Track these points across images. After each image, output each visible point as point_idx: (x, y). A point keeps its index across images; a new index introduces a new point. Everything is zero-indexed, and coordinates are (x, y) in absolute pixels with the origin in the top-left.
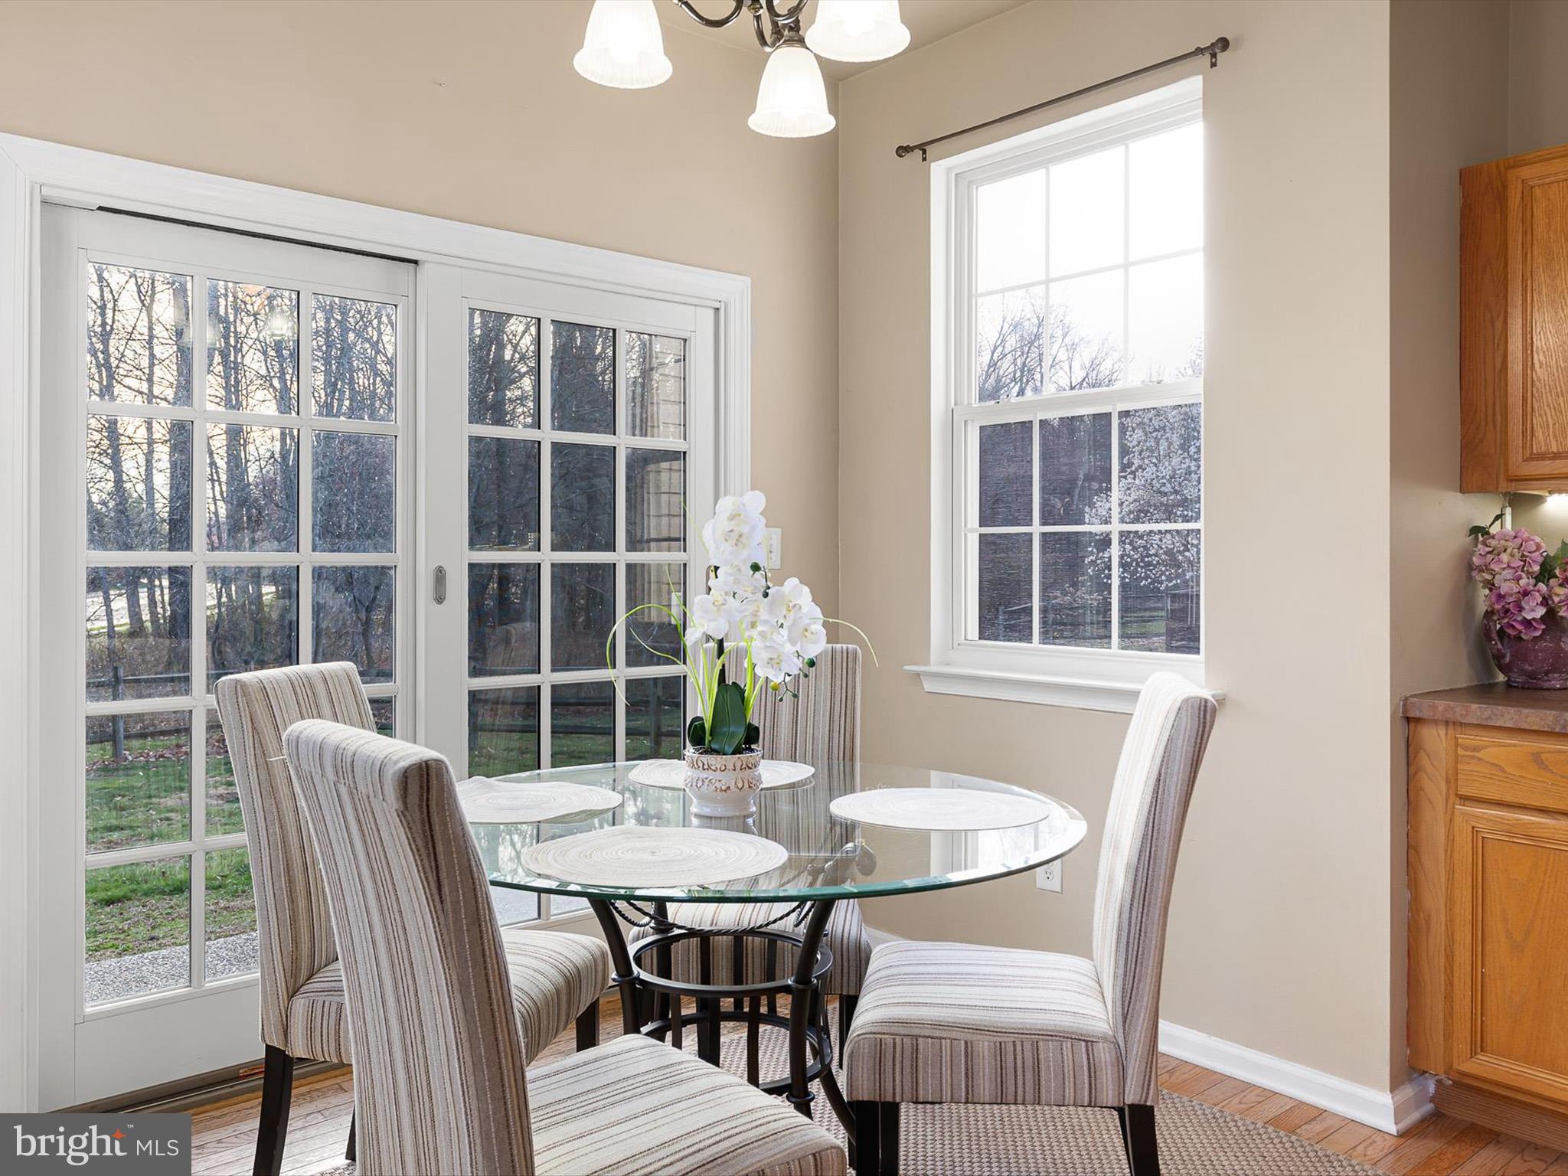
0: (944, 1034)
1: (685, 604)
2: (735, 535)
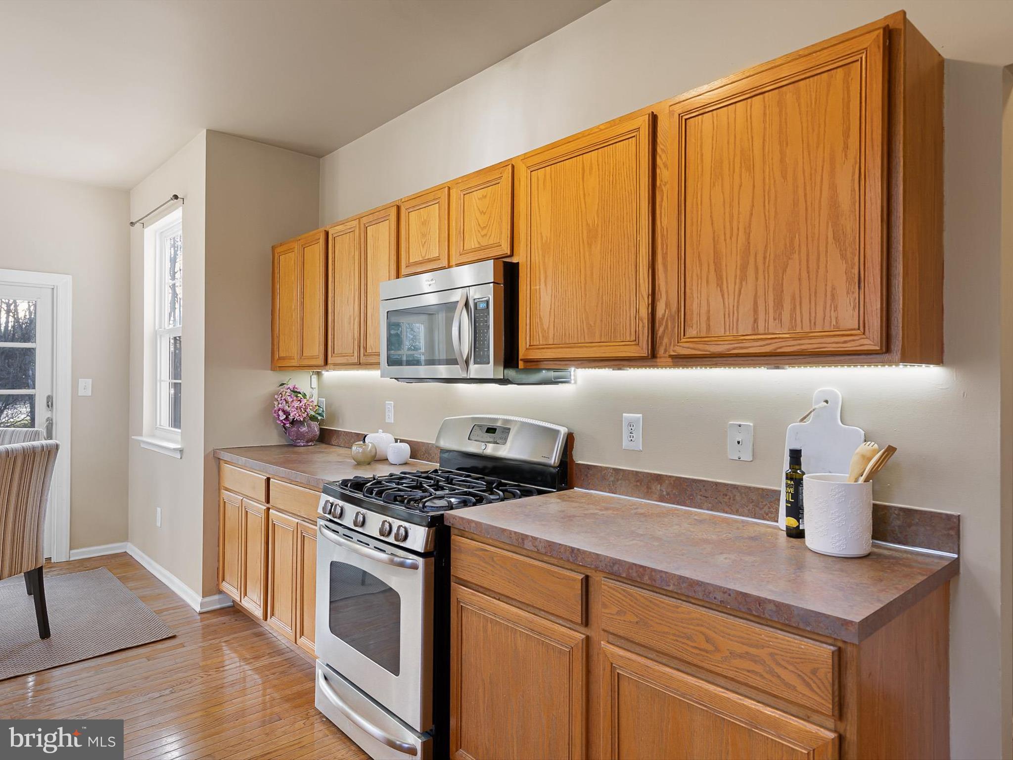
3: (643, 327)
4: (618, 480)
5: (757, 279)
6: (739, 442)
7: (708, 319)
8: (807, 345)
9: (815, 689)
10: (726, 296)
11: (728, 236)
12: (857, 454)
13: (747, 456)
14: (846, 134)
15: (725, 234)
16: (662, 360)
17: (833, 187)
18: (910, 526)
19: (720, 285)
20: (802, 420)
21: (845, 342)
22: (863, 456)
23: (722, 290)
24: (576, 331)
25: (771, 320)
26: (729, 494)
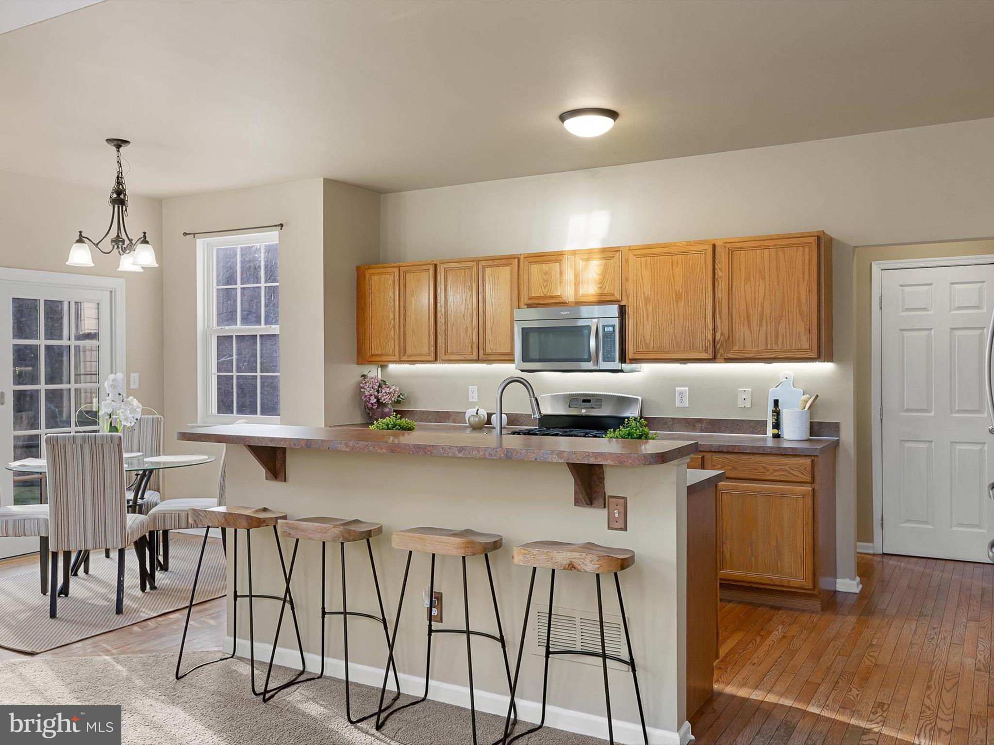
0: (172, 512)
1: (99, 403)
2: (114, 386)
3: (710, 344)
4: (674, 424)
5: (767, 326)
6: (744, 399)
7: (744, 342)
8: (790, 355)
9: (805, 474)
10: (752, 332)
11: (753, 307)
12: (802, 400)
13: (748, 405)
14: (804, 273)
15: (752, 305)
16: (719, 360)
17: (799, 293)
18: (822, 428)
19: (750, 327)
20: (776, 387)
21: (804, 354)
22: (804, 401)
23: (750, 330)
24: (668, 345)
25: (773, 345)
26: (740, 424)
